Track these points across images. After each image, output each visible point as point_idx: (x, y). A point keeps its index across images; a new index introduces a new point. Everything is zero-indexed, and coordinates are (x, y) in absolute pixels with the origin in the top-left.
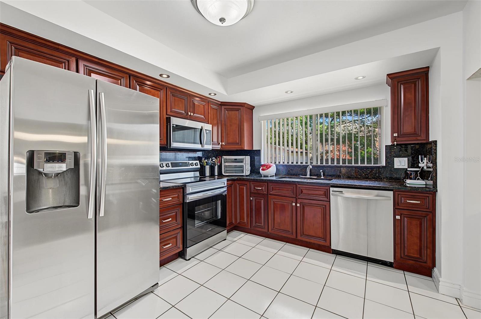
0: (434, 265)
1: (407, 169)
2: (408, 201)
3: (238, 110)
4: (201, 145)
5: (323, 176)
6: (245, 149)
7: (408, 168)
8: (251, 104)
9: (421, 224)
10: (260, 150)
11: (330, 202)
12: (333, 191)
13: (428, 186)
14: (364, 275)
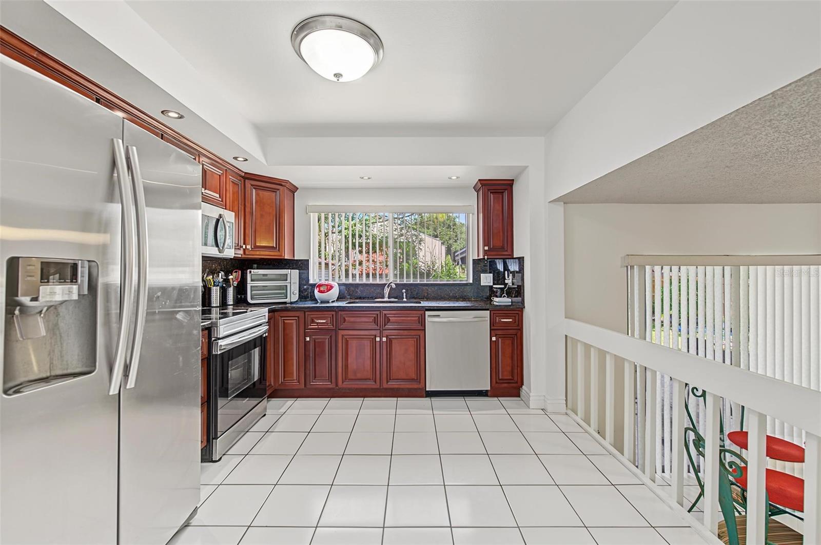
0: (522, 384)
1: (492, 286)
2: (502, 320)
3: (274, 191)
4: (217, 248)
5: (406, 298)
6: (286, 258)
7: (494, 284)
8: (293, 183)
9: (513, 343)
10: (308, 260)
11: (425, 330)
12: (429, 316)
13: (514, 304)
14: (467, 411)
